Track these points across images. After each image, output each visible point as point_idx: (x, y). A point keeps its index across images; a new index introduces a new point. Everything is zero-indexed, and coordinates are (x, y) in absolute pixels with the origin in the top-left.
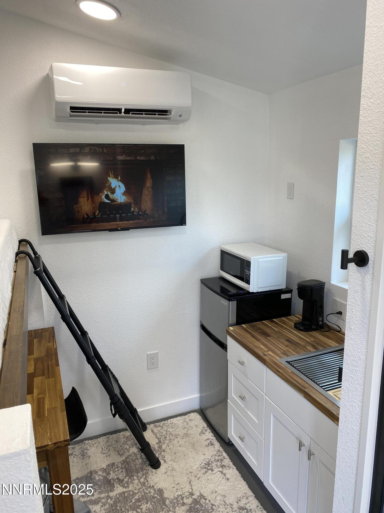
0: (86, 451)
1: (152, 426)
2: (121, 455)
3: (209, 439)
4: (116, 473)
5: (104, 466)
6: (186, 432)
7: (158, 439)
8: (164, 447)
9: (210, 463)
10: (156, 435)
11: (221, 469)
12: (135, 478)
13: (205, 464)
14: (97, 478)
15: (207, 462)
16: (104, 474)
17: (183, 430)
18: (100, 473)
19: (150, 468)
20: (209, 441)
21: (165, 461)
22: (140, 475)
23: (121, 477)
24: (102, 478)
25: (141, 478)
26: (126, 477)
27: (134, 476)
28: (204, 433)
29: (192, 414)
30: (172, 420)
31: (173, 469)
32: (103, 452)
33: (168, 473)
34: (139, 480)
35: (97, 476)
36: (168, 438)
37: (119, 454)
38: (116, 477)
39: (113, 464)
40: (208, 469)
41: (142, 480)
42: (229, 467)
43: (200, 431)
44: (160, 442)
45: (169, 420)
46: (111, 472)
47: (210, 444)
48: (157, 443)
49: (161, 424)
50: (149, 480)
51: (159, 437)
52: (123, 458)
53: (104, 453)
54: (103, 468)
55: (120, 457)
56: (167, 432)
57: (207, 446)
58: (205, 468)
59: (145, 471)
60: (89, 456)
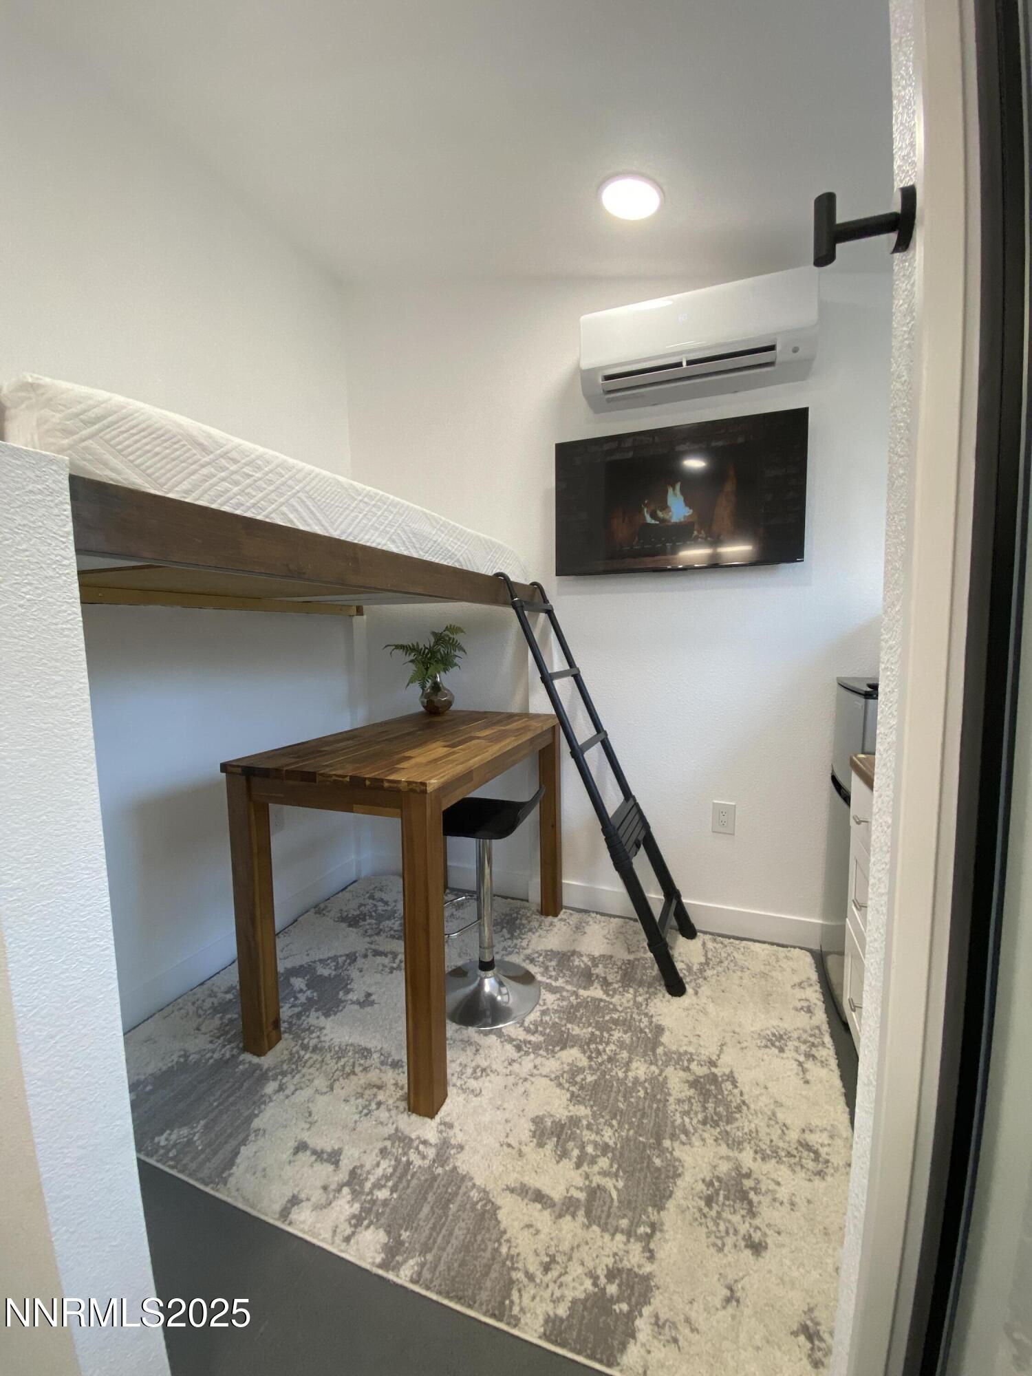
0: (584, 924)
1: (708, 937)
2: (630, 952)
3: (807, 1000)
4: (607, 970)
5: (597, 954)
6: (766, 972)
7: (707, 958)
8: (709, 973)
9: (785, 1037)
10: (706, 951)
11: (802, 1059)
12: (631, 990)
13: (774, 1035)
14: (576, 963)
15: (780, 1034)
16: (589, 963)
17: (763, 967)
18: (585, 959)
19: (663, 990)
20: (805, 1004)
21: (696, 993)
22: (641, 990)
23: (610, 978)
24: (583, 966)
25: (640, 995)
26: (617, 982)
27: (631, 987)
28: (803, 988)
29: (797, 950)
30: (750, 943)
31: (704, 1012)
32: (609, 936)
33: (692, 1012)
34: (635, 996)
35: (577, 960)
36: (726, 963)
37: (628, 948)
38: (603, 975)
39: (611, 957)
40: (773, 1045)
41: (640, 999)
42: (824, 1064)
43: (796, 980)
44: (707, 963)
45: (744, 942)
46: (600, 966)
47: (805, 1009)
48: (701, 964)
49: (726, 941)
50: (652, 1004)
51: (709, 956)
52: (631, 957)
53: (607, 938)
54: (593, 956)
55: (626, 953)
56: (729, 955)
57: (797, 1010)
58: (770, 1040)
59: (652, 990)
60: (585, 933)
